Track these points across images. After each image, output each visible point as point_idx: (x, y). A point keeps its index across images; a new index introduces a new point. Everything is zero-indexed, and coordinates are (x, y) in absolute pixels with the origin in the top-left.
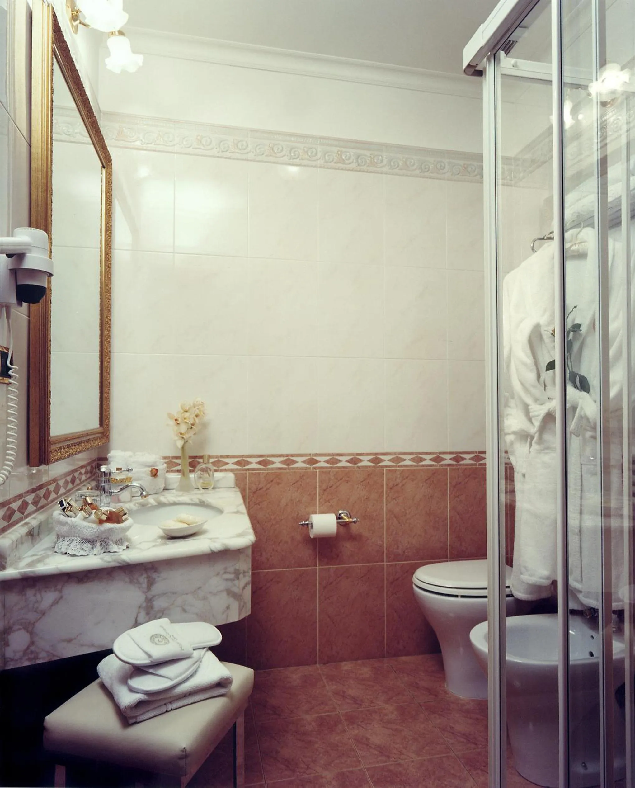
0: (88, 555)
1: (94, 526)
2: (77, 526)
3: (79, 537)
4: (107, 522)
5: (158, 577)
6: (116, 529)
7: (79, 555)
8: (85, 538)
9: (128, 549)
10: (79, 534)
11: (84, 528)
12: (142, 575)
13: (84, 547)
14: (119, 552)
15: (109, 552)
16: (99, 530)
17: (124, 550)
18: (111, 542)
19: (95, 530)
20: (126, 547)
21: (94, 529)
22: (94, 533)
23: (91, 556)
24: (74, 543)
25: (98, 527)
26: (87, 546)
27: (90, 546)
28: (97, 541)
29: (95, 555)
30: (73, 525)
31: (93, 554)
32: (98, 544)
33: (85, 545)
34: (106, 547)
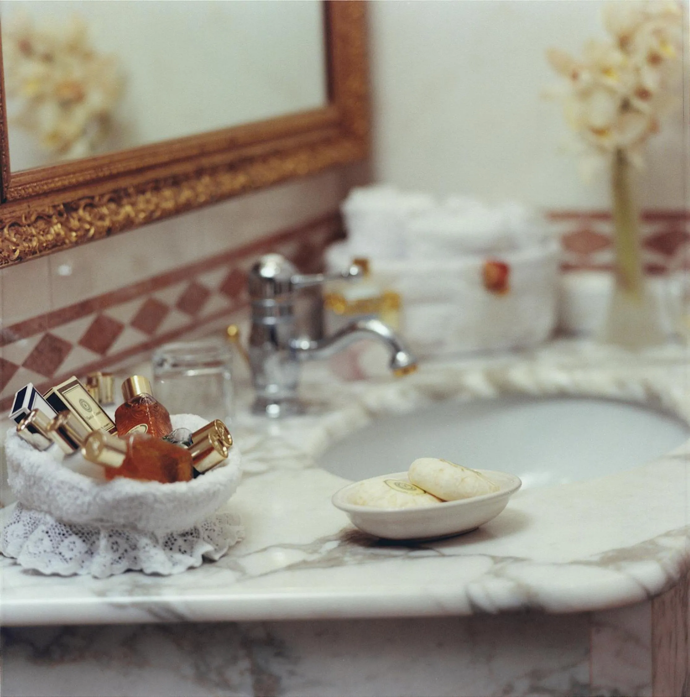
0: (75, 575)
1: (85, 483)
2: (41, 478)
3: (51, 514)
4: (126, 476)
5: (292, 673)
6: (156, 500)
7: (47, 571)
8: (65, 519)
9: (207, 566)
10: (49, 506)
11: (58, 487)
12: (234, 660)
13: (63, 548)
14: (169, 575)
15: (141, 571)
16: (98, 499)
17: (191, 568)
18: (144, 541)
19: (88, 499)
20: (200, 560)
21: (85, 494)
22: (85, 508)
23: (85, 579)
24: (39, 533)
25: (95, 490)
26: (72, 546)
27: (80, 545)
28: (98, 533)
29: (95, 577)
30: (34, 476)
31: (89, 574)
32: (103, 543)
33: (66, 541)
34: (132, 554)
